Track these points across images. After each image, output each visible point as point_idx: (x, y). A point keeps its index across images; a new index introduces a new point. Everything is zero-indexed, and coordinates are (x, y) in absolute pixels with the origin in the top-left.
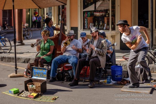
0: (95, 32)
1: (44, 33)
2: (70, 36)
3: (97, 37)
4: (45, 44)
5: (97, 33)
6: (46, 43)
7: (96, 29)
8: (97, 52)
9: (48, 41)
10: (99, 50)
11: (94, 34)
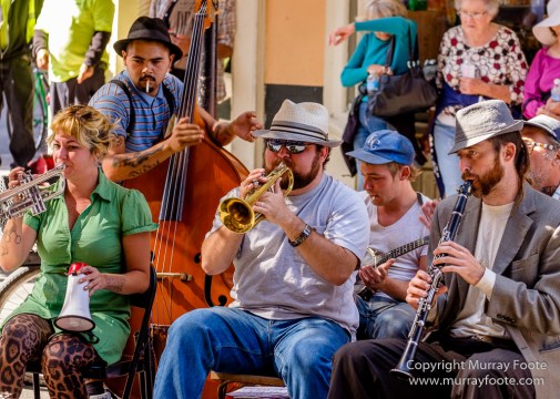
0: (490, 146)
1: (69, 124)
2: (293, 153)
3: (502, 184)
4: (74, 218)
5: (503, 150)
6: (87, 212)
7: (500, 119)
8: (496, 308)
9: (101, 190)
10: (512, 287)
11: (482, 156)
